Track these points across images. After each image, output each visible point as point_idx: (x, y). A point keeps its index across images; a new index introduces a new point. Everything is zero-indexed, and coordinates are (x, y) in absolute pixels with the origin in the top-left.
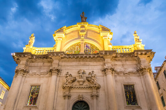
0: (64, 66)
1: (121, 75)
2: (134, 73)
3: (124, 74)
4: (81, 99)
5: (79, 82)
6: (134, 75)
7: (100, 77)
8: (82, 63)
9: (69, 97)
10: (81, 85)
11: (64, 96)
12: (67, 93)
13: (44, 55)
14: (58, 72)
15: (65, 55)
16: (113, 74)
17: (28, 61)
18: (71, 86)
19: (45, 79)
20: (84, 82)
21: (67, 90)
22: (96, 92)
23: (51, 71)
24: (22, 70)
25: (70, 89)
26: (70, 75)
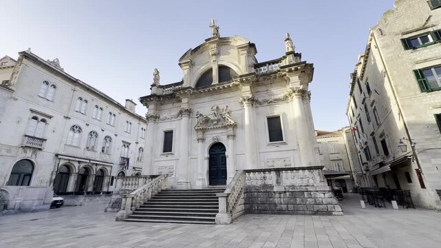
0: (196, 104)
1: (265, 105)
2: (282, 100)
3: (269, 103)
4: (216, 141)
5: (210, 121)
7: (238, 112)
9: (203, 140)
10: (215, 124)
11: (198, 140)
12: (200, 136)
13: (171, 95)
14: (189, 112)
15: (193, 89)
16: (254, 105)
17: (156, 105)
18: (204, 127)
19: (177, 122)
20: (218, 121)
21: (200, 133)
22: (234, 130)
23: (181, 113)
24: (151, 116)
25: (204, 131)
26: (201, 115)
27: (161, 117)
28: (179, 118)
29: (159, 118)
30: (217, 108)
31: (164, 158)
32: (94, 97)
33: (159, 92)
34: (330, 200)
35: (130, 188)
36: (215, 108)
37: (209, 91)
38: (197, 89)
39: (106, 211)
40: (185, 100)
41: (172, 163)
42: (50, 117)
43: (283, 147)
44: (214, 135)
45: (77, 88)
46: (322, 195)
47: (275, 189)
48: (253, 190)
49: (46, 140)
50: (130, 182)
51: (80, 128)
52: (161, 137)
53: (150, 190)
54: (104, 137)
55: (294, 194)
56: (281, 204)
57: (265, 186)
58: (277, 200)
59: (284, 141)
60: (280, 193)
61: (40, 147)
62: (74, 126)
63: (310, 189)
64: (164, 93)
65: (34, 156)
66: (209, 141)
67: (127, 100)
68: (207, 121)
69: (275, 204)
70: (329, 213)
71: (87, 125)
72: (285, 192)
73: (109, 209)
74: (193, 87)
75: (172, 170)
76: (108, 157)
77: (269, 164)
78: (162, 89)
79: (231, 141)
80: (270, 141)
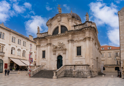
0: (53, 41)
1: (76, 42)
2: (82, 40)
3: (78, 41)
4: (59, 55)
5: (58, 48)
6: (82, 41)
7: (67, 44)
8: (60, 38)
9: (55, 54)
10: (59, 49)
11: (53, 54)
12: (54, 53)
13: (44, 37)
14: (50, 44)
15: (52, 36)
16: (73, 42)
17: (39, 41)
18: (55, 50)
19: (46, 48)
20: (60, 48)
21: (54, 52)
22: (65, 51)
23: (47, 44)
24: (38, 45)
25: (55, 51)
26: (54, 46)
27: (41, 46)
28: (47, 46)
29: (40, 46)
30: (60, 43)
31: (43, 60)
32: (17, 36)
33: (40, 36)
34: (88, 74)
35: (32, 69)
36: (59, 43)
37: (57, 36)
38: (53, 36)
39: (26, 75)
40: (49, 40)
41: (46, 62)
42: (5, 45)
43: (81, 58)
44: (59, 53)
45: (11, 33)
46: (86, 73)
47: (73, 71)
48: (67, 71)
49: (5, 53)
50: (33, 67)
51: (14, 48)
52: (41, 53)
53: (38, 70)
54: (23, 51)
55: (78, 72)
56: (74, 75)
57: (71, 70)
58: (73, 74)
59: (81, 55)
60: (75, 72)
61: (3, 55)
62: (12, 48)
63: (83, 71)
64: (42, 36)
65: (2, 58)
66: (57, 55)
67: (29, 36)
68: (56, 47)
69: (73, 75)
70: (86, 77)
71: (17, 47)
72: (76, 72)
73: (27, 75)
74: (51, 35)
75: (45, 64)
76: (25, 58)
77: (76, 63)
78: (41, 35)
79: (64, 55)
80: (77, 55)
